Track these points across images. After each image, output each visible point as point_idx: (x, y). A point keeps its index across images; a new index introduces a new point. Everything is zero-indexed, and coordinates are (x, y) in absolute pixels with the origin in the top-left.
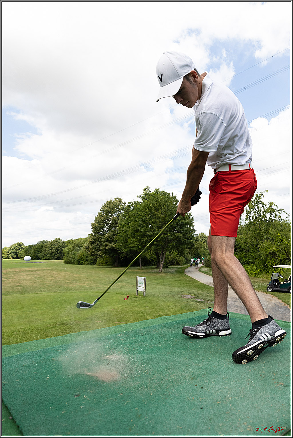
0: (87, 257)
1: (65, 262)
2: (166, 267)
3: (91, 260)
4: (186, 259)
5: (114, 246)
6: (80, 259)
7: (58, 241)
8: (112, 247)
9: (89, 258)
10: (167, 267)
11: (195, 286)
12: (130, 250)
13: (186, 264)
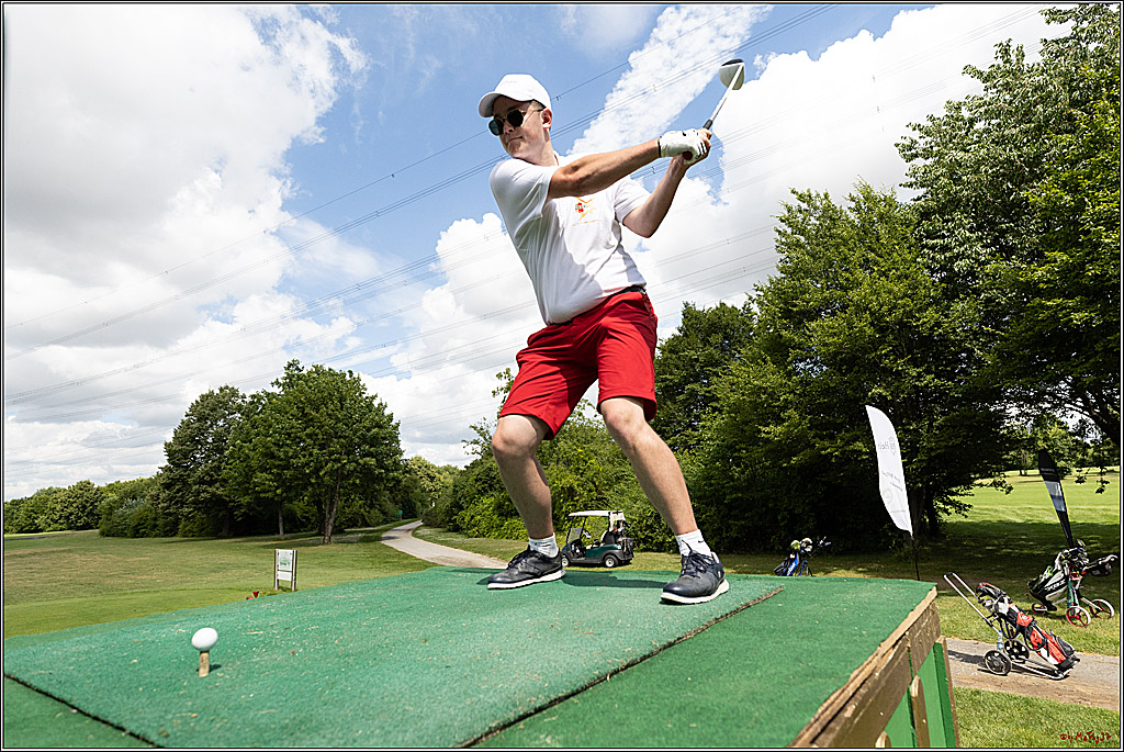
0: (155, 519)
1: (102, 534)
2: (338, 530)
3: (166, 525)
4: (384, 513)
5: (218, 492)
6: (139, 524)
7: (85, 486)
8: (213, 494)
9: (160, 522)
10: (341, 532)
11: (405, 566)
12: (256, 498)
13: (382, 523)
